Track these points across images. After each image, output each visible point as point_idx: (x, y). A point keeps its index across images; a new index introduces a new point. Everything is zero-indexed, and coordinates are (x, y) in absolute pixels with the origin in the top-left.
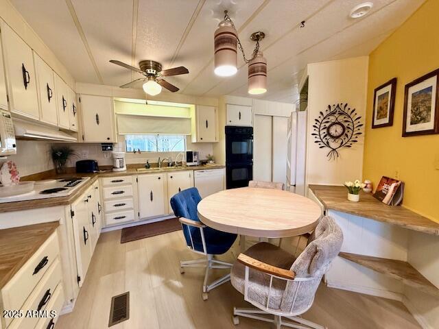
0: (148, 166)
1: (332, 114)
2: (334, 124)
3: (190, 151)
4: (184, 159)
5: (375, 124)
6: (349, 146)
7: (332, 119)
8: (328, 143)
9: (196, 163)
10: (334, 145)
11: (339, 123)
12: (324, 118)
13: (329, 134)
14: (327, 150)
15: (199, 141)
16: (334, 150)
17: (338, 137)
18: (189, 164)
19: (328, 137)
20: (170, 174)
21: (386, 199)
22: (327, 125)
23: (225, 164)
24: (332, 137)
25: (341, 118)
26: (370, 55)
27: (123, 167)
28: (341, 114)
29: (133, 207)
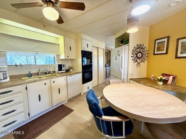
0: (30, 75)
1: (138, 48)
2: (139, 52)
3: (60, 64)
4: (57, 69)
5: (155, 53)
6: (144, 62)
7: (138, 50)
8: (137, 60)
9: (64, 71)
10: (139, 61)
11: (141, 52)
12: (136, 50)
13: (137, 56)
14: (136, 63)
15: (67, 58)
16: (139, 63)
17: (140, 58)
18: (60, 72)
20: (53, 80)
22: (137, 52)
23: (81, 71)
24: (138, 58)
25: (141, 50)
26: (150, 26)
27: (6, 78)
28: (141, 48)
29: (23, 110)
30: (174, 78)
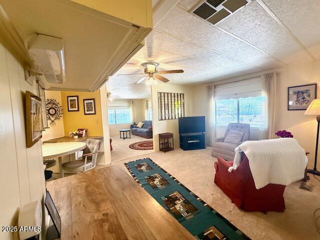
1: (49, 103)
2: (51, 108)
5: (70, 110)
6: (59, 119)
7: (50, 106)
8: (50, 117)
10: (52, 119)
11: (53, 108)
13: (49, 113)
14: (50, 121)
16: (53, 121)
17: (54, 115)
19: (49, 115)
21: (83, 136)
22: (48, 108)
24: (51, 114)
25: (54, 106)
28: (54, 104)
30: (86, 131)
